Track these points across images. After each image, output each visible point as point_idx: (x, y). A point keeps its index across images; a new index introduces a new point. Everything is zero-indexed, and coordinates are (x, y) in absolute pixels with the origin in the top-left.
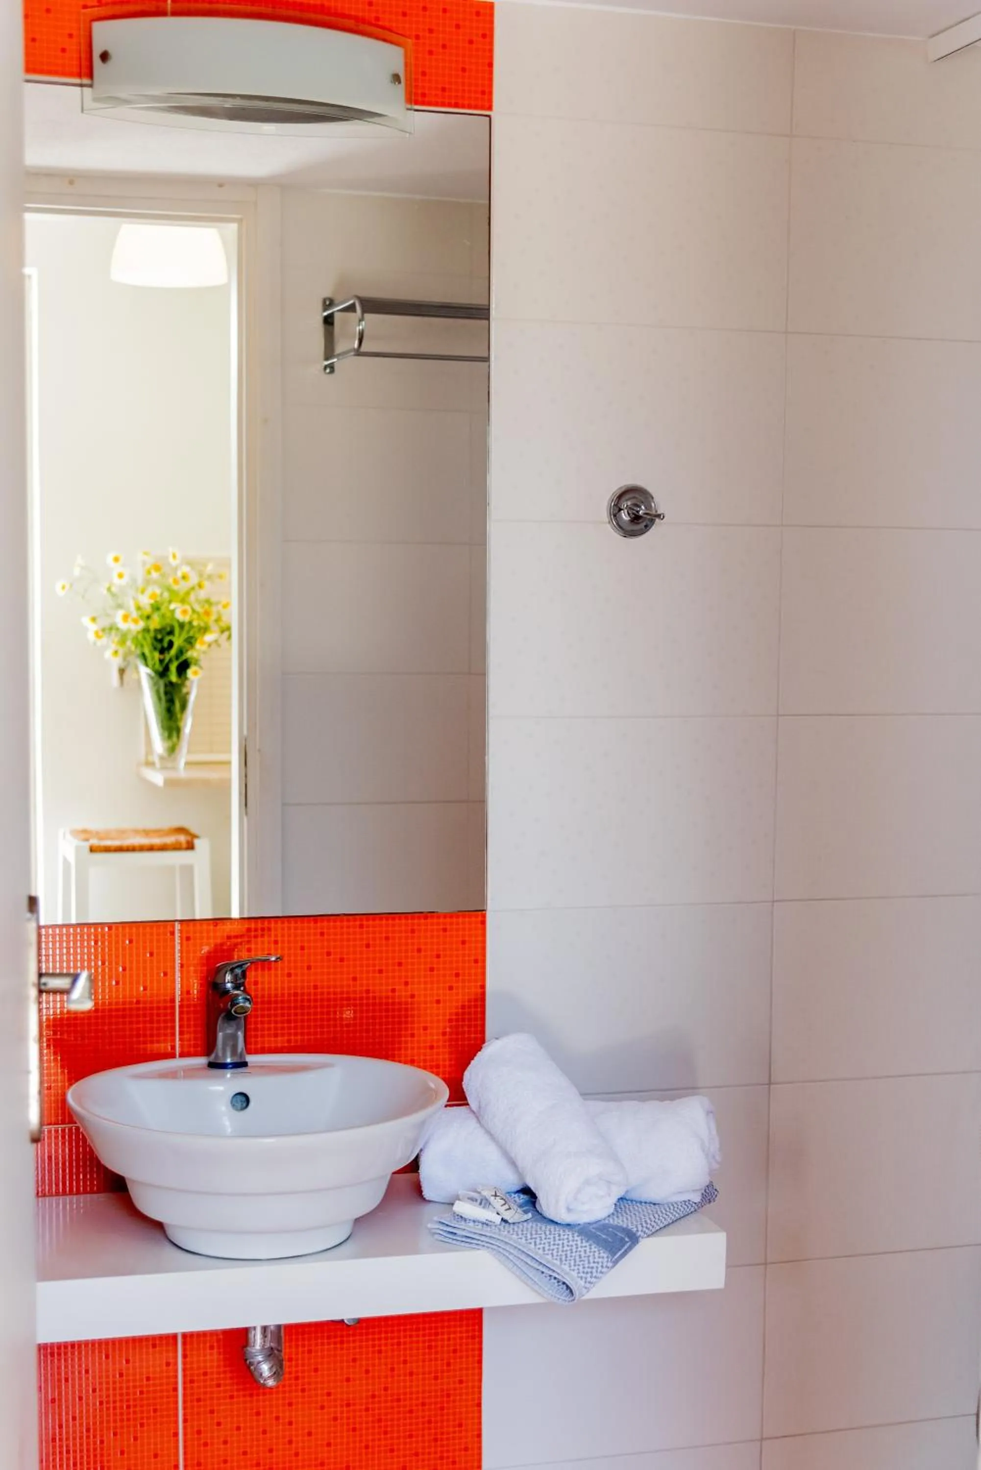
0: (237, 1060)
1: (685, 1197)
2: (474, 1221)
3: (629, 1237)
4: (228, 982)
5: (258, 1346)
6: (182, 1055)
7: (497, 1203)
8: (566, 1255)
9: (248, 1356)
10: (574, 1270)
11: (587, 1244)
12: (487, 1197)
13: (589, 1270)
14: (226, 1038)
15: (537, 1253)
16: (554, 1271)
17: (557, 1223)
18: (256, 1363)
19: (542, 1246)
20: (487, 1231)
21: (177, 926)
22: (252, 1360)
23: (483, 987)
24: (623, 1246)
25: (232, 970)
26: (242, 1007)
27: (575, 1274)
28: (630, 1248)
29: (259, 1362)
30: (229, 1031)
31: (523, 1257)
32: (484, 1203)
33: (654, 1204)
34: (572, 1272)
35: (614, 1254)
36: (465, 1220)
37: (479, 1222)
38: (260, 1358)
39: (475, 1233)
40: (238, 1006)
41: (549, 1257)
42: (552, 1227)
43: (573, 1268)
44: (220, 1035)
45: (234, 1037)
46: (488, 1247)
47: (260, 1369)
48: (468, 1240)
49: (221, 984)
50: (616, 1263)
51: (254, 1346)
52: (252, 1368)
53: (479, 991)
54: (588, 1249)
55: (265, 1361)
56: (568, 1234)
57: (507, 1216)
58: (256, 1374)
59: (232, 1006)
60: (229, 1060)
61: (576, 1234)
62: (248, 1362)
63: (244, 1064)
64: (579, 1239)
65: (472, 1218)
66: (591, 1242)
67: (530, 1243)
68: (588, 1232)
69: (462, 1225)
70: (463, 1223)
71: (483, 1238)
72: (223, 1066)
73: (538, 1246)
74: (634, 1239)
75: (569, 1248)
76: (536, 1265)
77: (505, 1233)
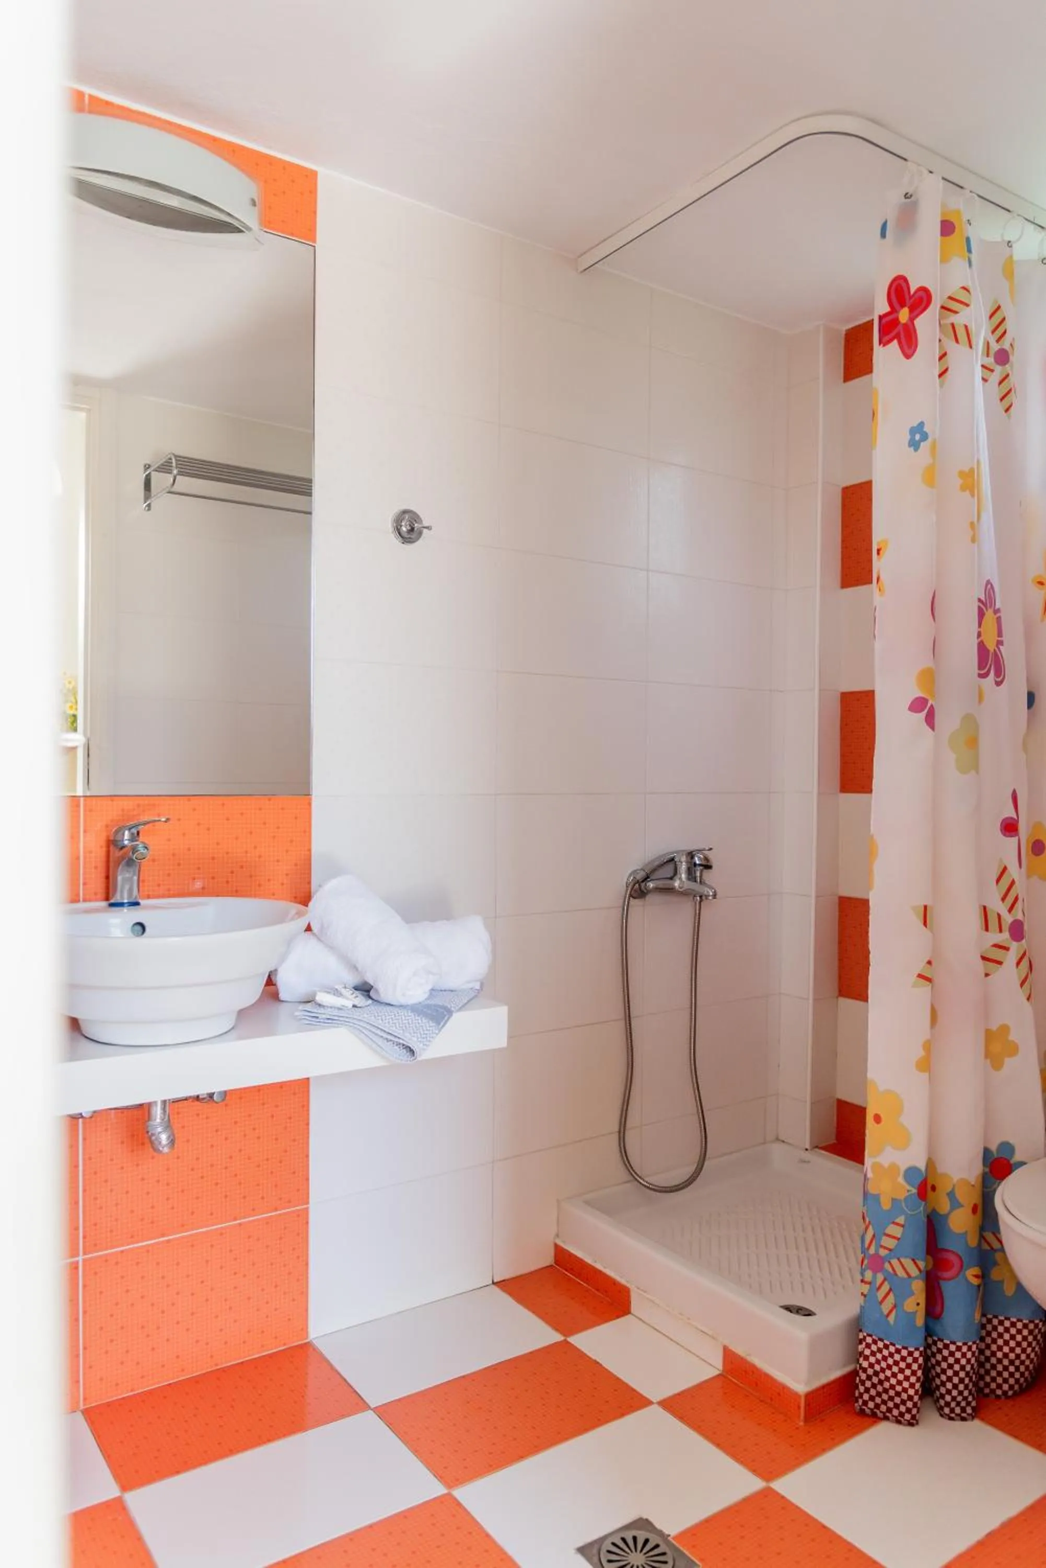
0: (132, 900)
1: (470, 985)
2: (331, 1007)
3: (447, 1011)
4: (126, 840)
5: (158, 1120)
6: (85, 900)
7: (348, 993)
8: (406, 1026)
9: (150, 1129)
10: (414, 1036)
11: (419, 1018)
12: (339, 989)
13: (425, 1036)
14: (124, 880)
15: (385, 1027)
16: (399, 1038)
17: (392, 1005)
18: (157, 1134)
19: (387, 1021)
20: (341, 1013)
21: (82, 799)
22: (153, 1132)
23: (310, 850)
24: (444, 1018)
25: (130, 829)
26: (142, 853)
27: (415, 1039)
28: (448, 1019)
29: (160, 1133)
30: (127, 875)
31: (374, 1030)
32: (337, 993)
33: (452, 991)
34: (413, 1038)
35: (439, 1024)
36: (324, 1006)
37: (335, 1008)
38: (159, 1129)
39: (334, 1016)
40: (139, 852)
41: (394, 1028)
42: (389, 1008)
43: (413, 1035)
44: (120, 878)
45: (131, 879)
46: (347, 1025)
47: (160, 1139)
48: (330, 1021)
49: (120, 841)
50: (440, 1031)
51: (155, 1120)
52: (153, 1138)
53: (307, 853)
54: (420, 1021)
55: (164, 1131)
56: (403, 1012)
57: (356, 1003)
58: (156, 1142)
59: (133, 853)
60: (126, 901)
61: (409, 1011)
62: (150, 1134)
63: (137, 904)
64: (412, 1014)
65: (329, 1005)
66: (421, 1016)
67: (378, 1019)
68: (418, 1009)
69: (322, 1010)
70: (322, 1009)
71: (341, 1019)
72: (121, 905)
73: (384, 1021)
74: (450, 1012)
75: (406, 1021)
76: (385, 1035)
77: (357, 1013)
